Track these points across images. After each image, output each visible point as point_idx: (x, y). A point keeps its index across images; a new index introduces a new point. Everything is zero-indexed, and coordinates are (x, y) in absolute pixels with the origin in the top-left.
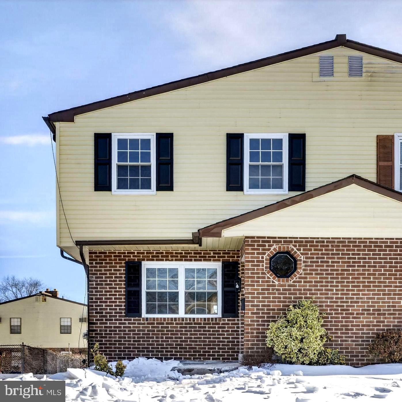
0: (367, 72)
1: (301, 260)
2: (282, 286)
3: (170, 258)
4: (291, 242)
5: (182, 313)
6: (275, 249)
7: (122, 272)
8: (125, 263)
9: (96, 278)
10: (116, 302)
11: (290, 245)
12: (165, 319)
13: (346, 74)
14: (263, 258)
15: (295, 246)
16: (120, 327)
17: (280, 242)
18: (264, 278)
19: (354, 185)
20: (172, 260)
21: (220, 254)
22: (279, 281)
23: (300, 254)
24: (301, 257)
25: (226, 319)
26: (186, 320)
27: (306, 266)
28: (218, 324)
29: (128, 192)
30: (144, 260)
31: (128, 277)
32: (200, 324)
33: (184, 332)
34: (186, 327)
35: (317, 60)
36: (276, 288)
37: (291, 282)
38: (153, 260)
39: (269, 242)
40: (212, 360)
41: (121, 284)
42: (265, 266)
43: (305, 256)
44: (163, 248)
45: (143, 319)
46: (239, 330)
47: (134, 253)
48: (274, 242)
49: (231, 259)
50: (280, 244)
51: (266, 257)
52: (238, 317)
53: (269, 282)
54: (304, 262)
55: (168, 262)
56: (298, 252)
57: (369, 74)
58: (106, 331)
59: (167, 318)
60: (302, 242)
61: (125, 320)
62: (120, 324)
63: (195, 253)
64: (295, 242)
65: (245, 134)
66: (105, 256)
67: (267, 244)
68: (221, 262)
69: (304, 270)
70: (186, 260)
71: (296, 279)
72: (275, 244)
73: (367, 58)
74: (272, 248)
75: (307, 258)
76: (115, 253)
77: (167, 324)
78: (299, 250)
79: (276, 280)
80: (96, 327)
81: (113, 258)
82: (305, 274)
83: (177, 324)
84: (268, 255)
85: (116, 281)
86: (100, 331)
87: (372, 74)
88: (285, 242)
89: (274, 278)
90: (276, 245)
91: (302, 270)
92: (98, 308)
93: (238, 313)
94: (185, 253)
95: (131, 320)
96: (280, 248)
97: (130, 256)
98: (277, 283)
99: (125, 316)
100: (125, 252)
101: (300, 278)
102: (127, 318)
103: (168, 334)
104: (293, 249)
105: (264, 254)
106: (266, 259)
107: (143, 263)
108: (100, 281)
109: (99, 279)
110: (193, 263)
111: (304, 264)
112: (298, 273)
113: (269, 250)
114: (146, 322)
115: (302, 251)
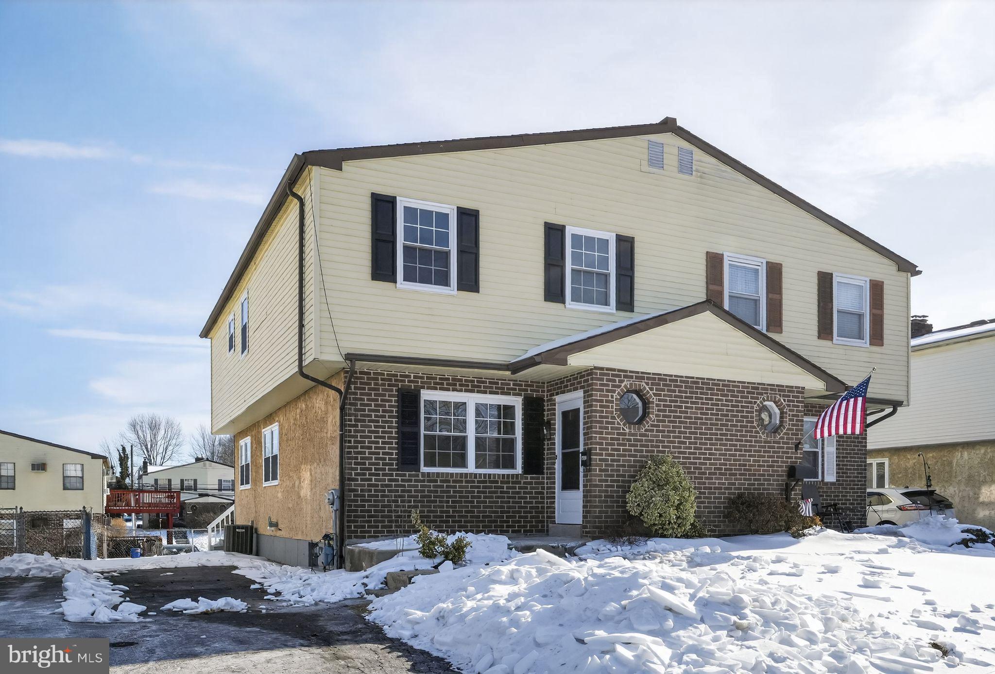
0: (697, 171)
1: (653, 403)
2: (633, 435)
3: (458, 387)
4: (643, 378)
5: (471, 467)
6: (625, 386)
7: (393, 403)
8: (397, 391)
9: (356, 410)
10: (384, 448)
11: (642, 382)
12: (452, 474)
13: (676, 170)
14: (612, 396)
15: (647, 384)
16: (391, 486)
17: (632, 377)
18: (613, 423)
19: (708, 313)
20: (461, 391)
21: (521, 385)
22: (630, 428)
23: (652, 394)
24: (653, 399)
25: (529, 476)
26: (480, 477)
27: (659, 410)
28: (520, 483)
29: (433, 288)
30: (423, 388)
31: (403, 411)
32: (497, 482)
33: (476, 494)
34: (479, 487)
35: (646, 144)
36: (627, 437)
37: (643, 430)
38: (436, 389)
39: (619, 376)
40: (512, 532)
41: (392, 422)
42: (615, 407)
43: (657, 397)
44: (448, 371)
45: (423, 474)
46: (544, 492)
47: (410, 376)
48: (625, 376)
49: (535, 393)
50: (631, 380)
51: (616, 396)
52: (543, 473)
53: (619, 429)
54: (657, 405)
55: (455, 393)
56: (651, 392)
57: (699, 174)
58: (370, 491)
59: (456, 473)
60: (654, 379)
61: (397, 475)
62: (390, 480)
63: (490, 383)
64: (648, 378)
65: (567, 226)
66: (368, 379)
67: (617, 379)
68: (523, 397)
69: (657, 416)
70: (478, 392)
71: (648, 426)
72: (626, 379)
73: (698, 154)
74: (623, 385)
75: (660, 400)
76: (383, 374)
77: (454, 481)
78: (651, 389)
79: (626, 427)
80: (356, 485)
81: (380, 382)
82: (658, 421)
83: (467, 482)
84: (619, 393)
85: (384, 417)
86: (362, 491)
87: (703, 175)
88: (637, 377)
89: (624, 425)
90: (627, 381)
91: (654, 416)
92: (359, 456)
93: (543, 469)
94: (478, 382)
95: (405, 476)
96: (631, 384)
97: (404, 381)
98: (627, 431)
99: (397, 470)
100: (398, 374)
101: (652, 426)
102: (400, 472)
103: (455, 497)
104: (645, 388)
105: (614, 392)
106: (616, 398)
107: (422, 391)
108: (362, 415)
109: (359, 413)
110: (488, 396)
111: (657, 408)
112: (651, 419)
113: (619, 386)
114: (426, 479)
115: (654, 392)
